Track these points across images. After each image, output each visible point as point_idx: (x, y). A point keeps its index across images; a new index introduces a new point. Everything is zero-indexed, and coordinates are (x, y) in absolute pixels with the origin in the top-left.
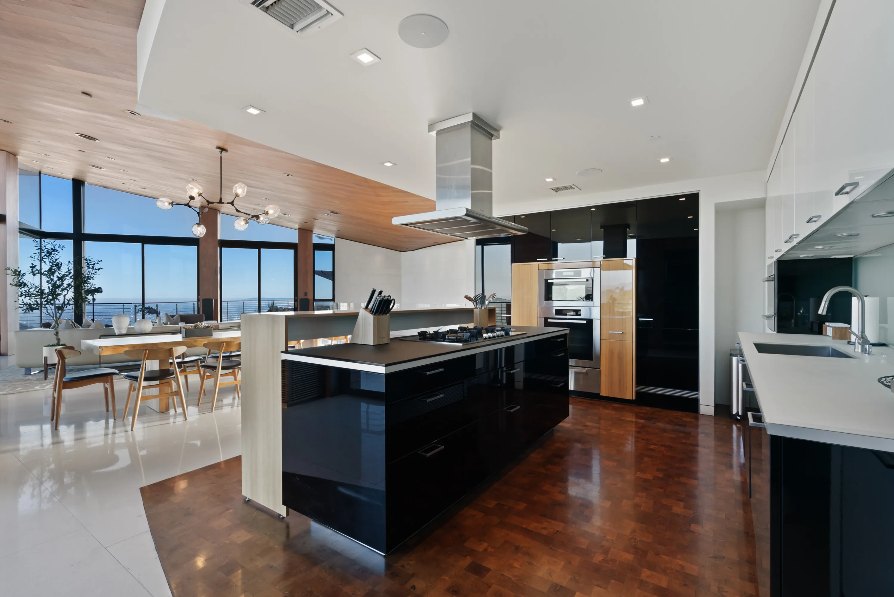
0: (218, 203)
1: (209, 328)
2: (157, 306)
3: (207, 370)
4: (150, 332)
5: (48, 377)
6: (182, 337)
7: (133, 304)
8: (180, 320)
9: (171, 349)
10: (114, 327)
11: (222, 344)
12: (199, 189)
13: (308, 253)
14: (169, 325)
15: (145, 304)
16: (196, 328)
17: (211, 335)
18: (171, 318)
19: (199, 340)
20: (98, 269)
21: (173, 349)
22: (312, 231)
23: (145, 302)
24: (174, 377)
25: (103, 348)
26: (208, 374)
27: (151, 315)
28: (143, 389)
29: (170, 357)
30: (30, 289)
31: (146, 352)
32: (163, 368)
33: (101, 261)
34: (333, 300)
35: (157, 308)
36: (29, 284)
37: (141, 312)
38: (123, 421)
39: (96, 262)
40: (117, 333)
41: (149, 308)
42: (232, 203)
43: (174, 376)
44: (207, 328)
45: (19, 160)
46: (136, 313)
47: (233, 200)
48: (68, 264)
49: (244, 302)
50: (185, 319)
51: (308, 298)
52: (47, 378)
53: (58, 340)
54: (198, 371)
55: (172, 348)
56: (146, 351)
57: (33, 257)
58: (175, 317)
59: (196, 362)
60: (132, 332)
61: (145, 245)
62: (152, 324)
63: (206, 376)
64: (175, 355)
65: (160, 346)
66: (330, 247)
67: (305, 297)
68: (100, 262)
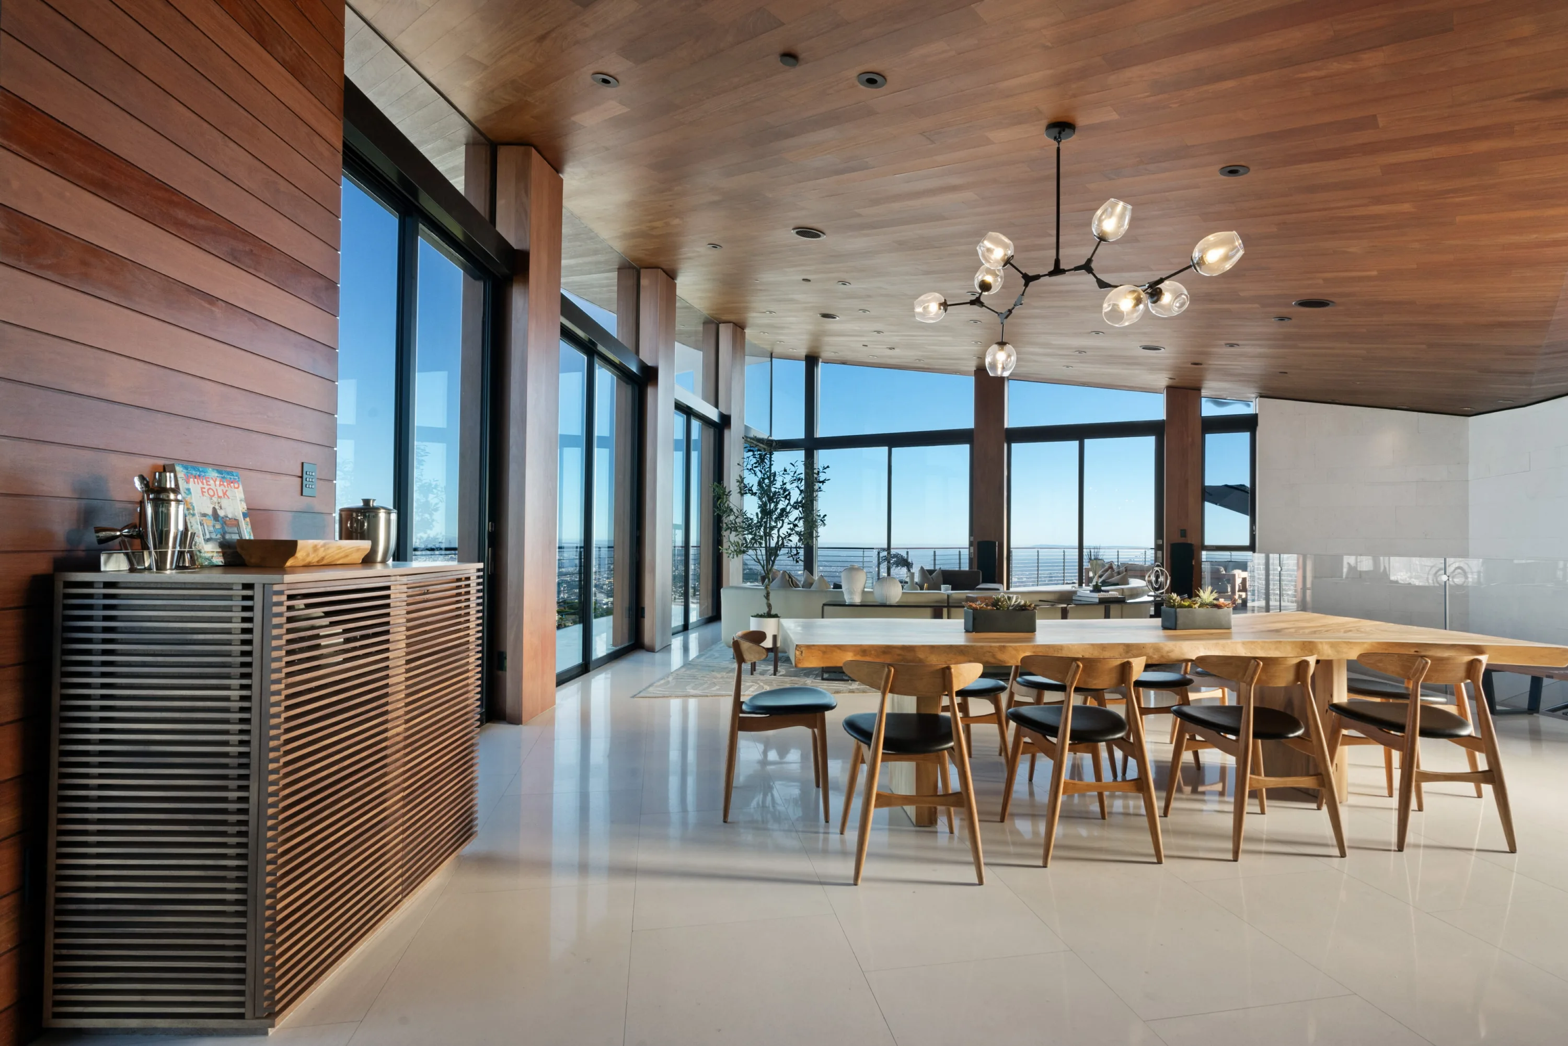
0: (1051, 274)
1: (1028, 610)
2: (907, 552)
3: (1025, 730)
4: (898, 602)
5: (757, 668)
6: (965, 629)
7: (876, 549)
8: (941, 579)
9: (948, 671)
10: (844, 589)
11: (1074, 665)
12: (1005, 246)
13: (1190, 439)
14: (926, 590)
15: (892, 550)
16: (997, 609)
17: (1032, 629)
18: (926, 573)
19: (1010, 646)
20: (823, 482)
21: (953, 670)
22: (1198, 389)
23: (892, 547)
24: (952, 748)
25: (802, 649)
26: (1027, 740)
27: (899, 568)
28: (883, 760)
29: (945, 691)
30: (737, 517)
31: (889, 671)
32: (924, 711)
33: (828, 467)
34: (1252, 548)
35: (908, 557)
36: (735, 510)
37: (886, 563)
38: (842, 833)
39: (821, 470)
40: (848, 602)
41: (896, 556)
42: (1087, 267)
43: (952, 744)
44: (1023, 610)
45: (747, 336)
46: (879, 564)
47: (1089, 257)
48: (783, 474)
49: (1038, 551)
50: (953, 579)
51: (1189, 542)
52: (755, 670)
53: (769, 606)
54: (995, 716)
55: (949, 668)
56: (888, 668)
57: (741, 464)
58: (934, 574)
59: (992, 694)
60: (870, 600)
61: (894, 450)
62: (900, 585)
63: (1022, 744)
64: (957, 687)
65: (921, 655)
66: (1248, 424)
67: (1182, 540)
68: (825, 468)
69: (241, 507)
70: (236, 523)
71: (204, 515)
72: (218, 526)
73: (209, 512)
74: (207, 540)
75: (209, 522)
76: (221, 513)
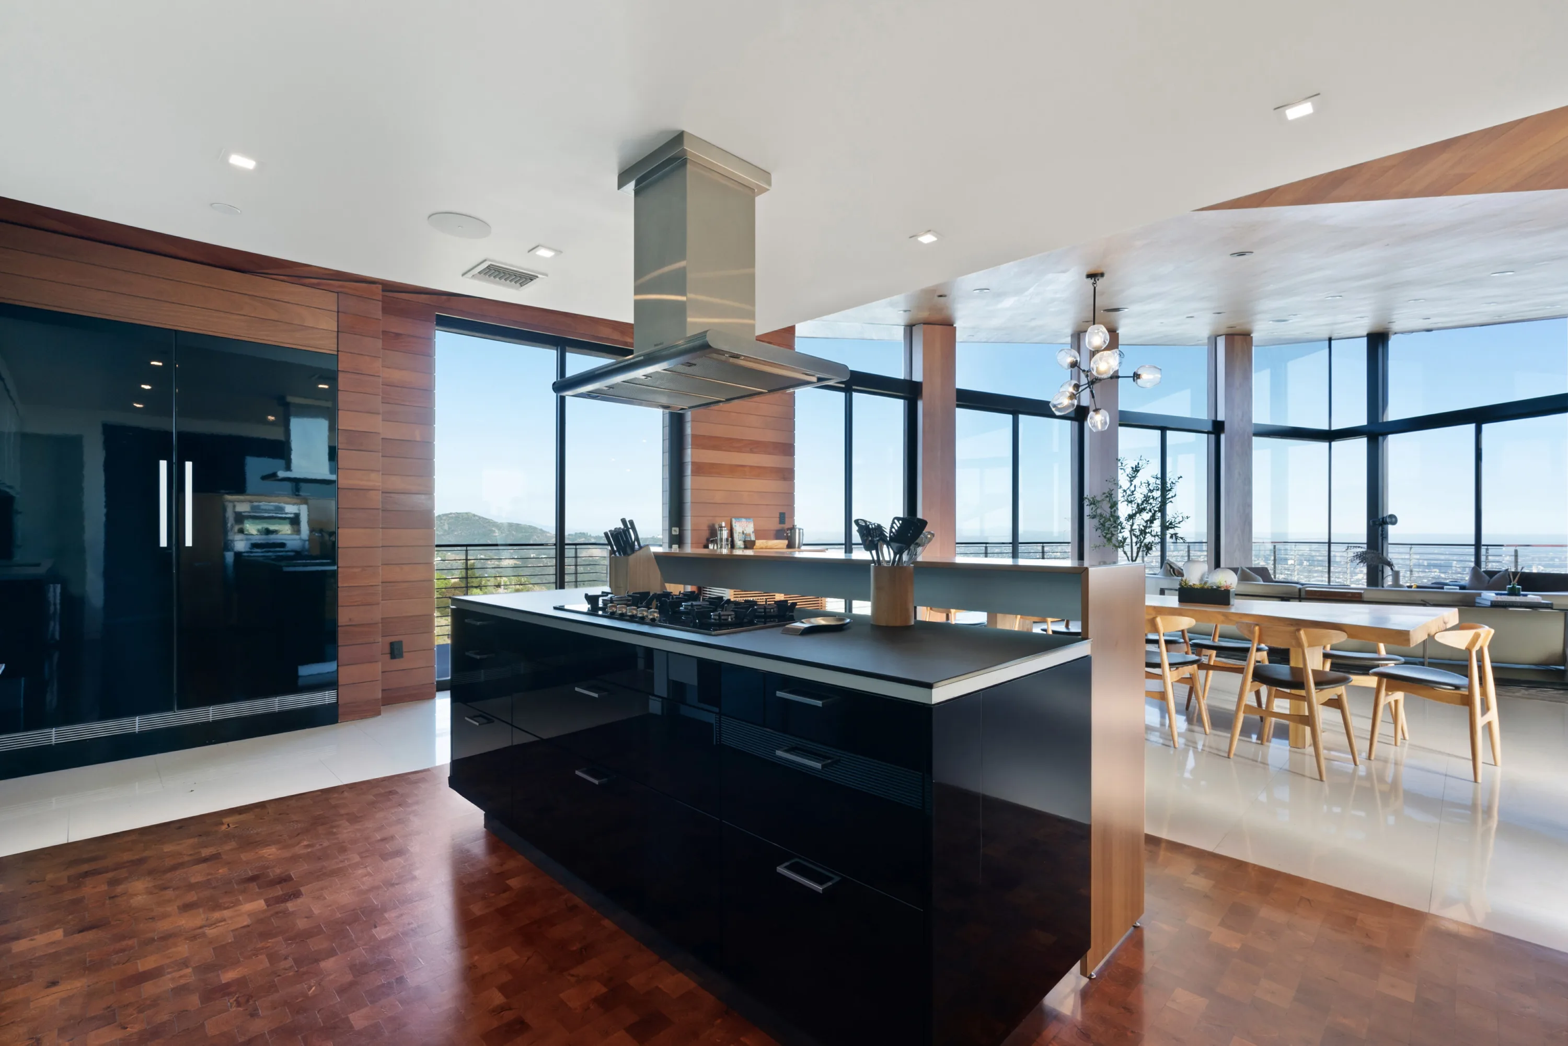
69: (752, 530)
70: (750, 535)
71: (740, 533)
72: (744, 536)
73: (741, 532)
74: (739, 540)
75: (741, 534)
76: (745, 532)
